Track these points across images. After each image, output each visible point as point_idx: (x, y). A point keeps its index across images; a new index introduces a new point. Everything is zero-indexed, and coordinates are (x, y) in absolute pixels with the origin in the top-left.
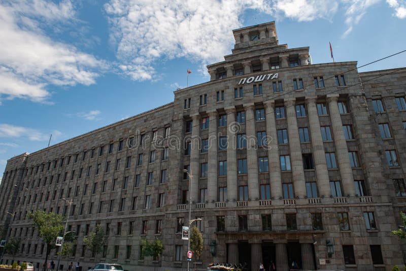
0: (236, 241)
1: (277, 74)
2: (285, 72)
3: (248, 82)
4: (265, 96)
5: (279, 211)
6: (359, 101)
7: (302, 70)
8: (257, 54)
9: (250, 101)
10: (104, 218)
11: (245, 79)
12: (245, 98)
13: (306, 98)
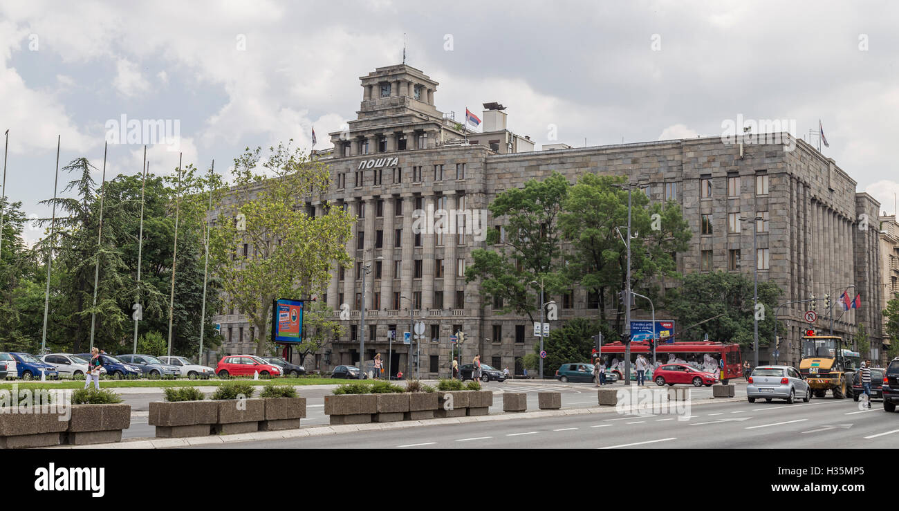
0: (347, 350)
1: (397, 159)
2: (407, 156)
3: (368, 167)
4: (383, 187)
5: (384, 323)
6: (474, 200)
7: (424, 155)
8: (379, 125)
9: (368, 193)
10: (236, 322)
11: (365, 162)
12: (364, 188)
13: (422, 194)
